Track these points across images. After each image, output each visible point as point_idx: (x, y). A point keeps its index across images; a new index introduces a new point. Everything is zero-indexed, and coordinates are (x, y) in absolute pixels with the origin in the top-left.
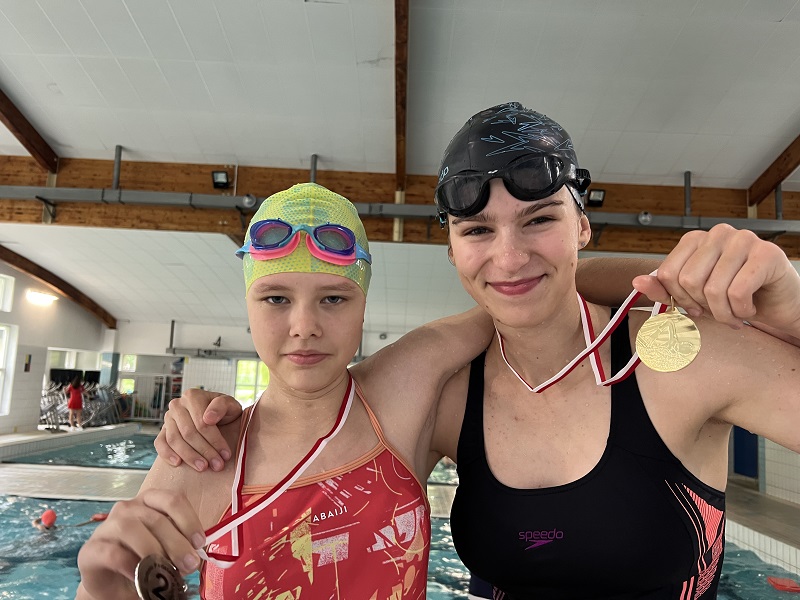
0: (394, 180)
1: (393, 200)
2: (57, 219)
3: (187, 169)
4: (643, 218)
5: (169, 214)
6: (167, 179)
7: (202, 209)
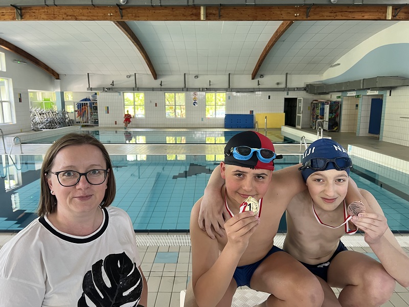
2: (23, 17)
5: (81, 10)
7: (99, 6)
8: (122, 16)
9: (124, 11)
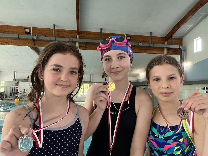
0: (76, 32)
1: (76, 38)
3: (17, 28)
4: (140, 44)
5: (12, 41)
6: (11, 30)
7: (22, 39)
8: (35, 44)
9: (36, 42)
